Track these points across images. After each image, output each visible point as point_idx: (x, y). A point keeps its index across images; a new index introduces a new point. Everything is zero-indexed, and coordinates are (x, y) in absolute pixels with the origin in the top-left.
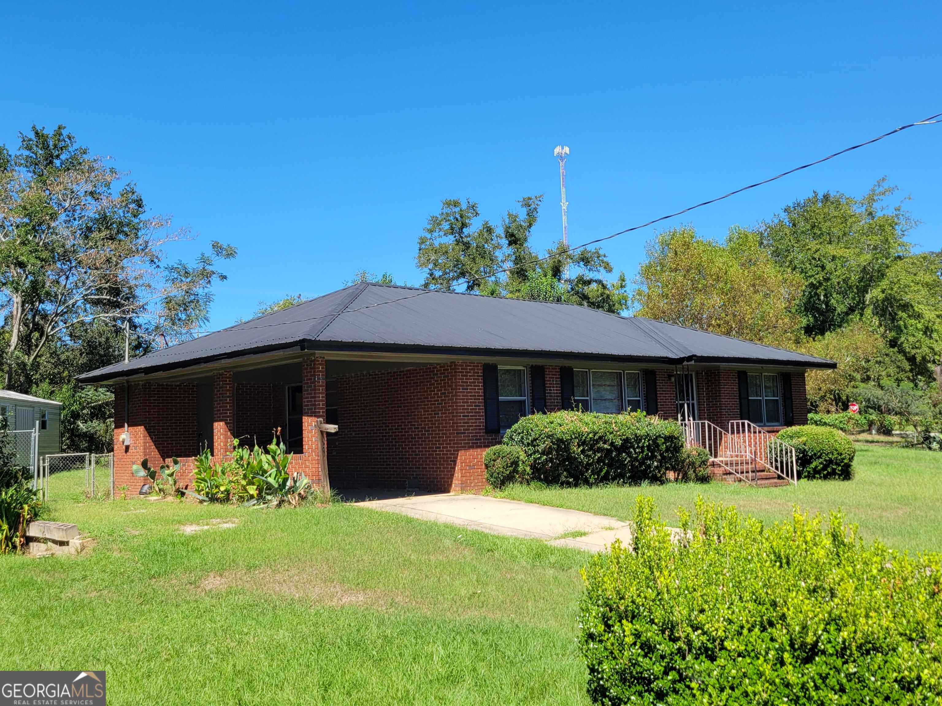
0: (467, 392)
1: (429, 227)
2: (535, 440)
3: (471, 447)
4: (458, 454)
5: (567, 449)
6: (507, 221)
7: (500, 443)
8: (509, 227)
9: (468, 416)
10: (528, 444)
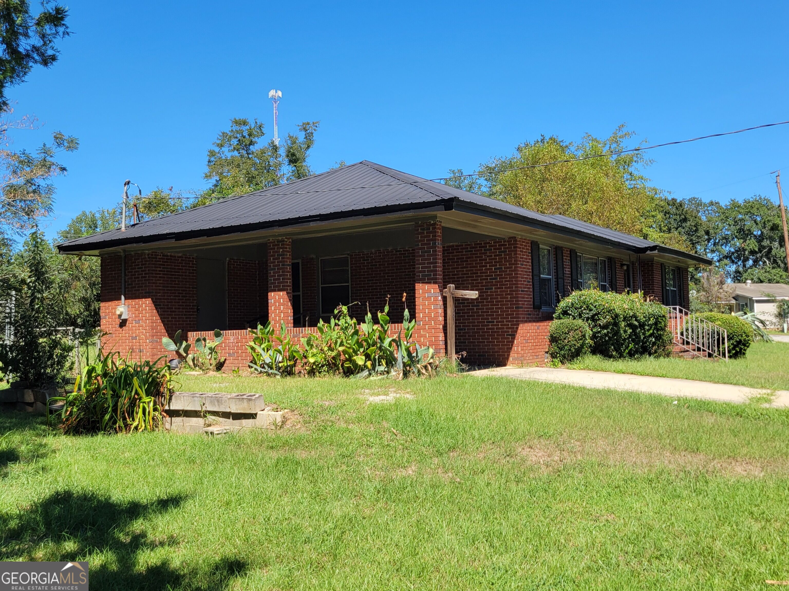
8: (291, 148)
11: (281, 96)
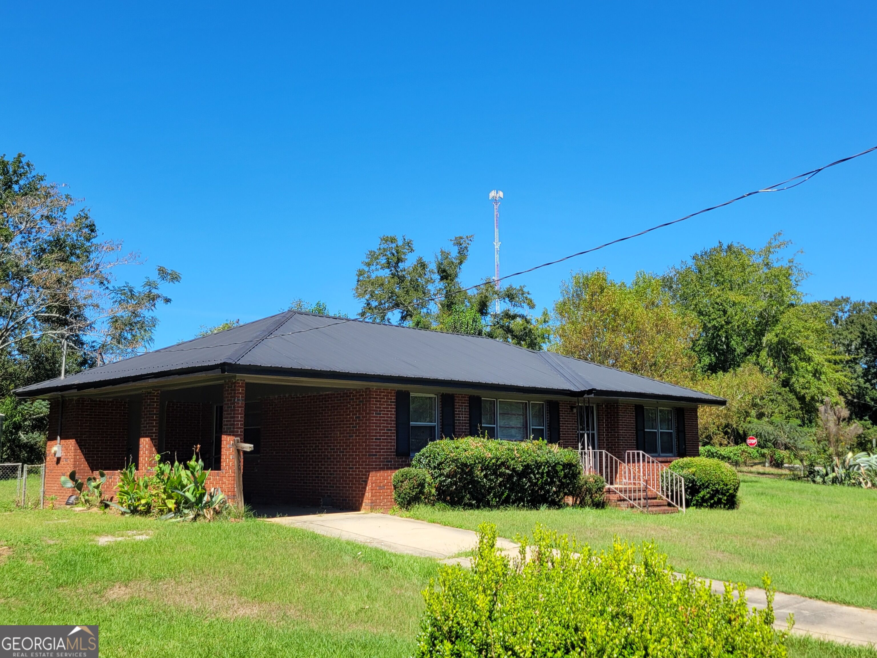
0: (380, 417)
1: (367, 260)
2: (441, 463)
3: (382, 469)
4: (369, 475)
5: (471, 473)
6: (440, 257)
7: (409, 465)
8: (442, 264)
9: (380, 439)
10: (435, 468)
11: (502, 196)
